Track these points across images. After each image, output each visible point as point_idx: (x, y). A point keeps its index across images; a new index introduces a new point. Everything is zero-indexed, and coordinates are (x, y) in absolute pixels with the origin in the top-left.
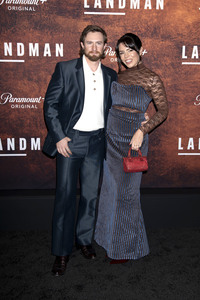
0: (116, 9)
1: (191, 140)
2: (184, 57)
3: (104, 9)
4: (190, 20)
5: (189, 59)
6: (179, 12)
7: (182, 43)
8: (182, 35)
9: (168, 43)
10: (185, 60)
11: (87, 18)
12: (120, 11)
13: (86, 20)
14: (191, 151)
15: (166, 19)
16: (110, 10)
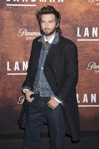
0: (30, 2)
1: (85, 95)
2: (79, 35)
3: (21, 2)
4: (82, 9)
5: (82, 37)
6: (75, 4)
7: (77, 26)
8: (77, 20)
9: (67, 26)
10: (79, 38)
11: (8, 9)
12: (32, 3)
13: (8, 10)
14: (85, 104)
15: (65, 9)
16: (25, 3)
